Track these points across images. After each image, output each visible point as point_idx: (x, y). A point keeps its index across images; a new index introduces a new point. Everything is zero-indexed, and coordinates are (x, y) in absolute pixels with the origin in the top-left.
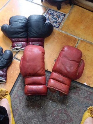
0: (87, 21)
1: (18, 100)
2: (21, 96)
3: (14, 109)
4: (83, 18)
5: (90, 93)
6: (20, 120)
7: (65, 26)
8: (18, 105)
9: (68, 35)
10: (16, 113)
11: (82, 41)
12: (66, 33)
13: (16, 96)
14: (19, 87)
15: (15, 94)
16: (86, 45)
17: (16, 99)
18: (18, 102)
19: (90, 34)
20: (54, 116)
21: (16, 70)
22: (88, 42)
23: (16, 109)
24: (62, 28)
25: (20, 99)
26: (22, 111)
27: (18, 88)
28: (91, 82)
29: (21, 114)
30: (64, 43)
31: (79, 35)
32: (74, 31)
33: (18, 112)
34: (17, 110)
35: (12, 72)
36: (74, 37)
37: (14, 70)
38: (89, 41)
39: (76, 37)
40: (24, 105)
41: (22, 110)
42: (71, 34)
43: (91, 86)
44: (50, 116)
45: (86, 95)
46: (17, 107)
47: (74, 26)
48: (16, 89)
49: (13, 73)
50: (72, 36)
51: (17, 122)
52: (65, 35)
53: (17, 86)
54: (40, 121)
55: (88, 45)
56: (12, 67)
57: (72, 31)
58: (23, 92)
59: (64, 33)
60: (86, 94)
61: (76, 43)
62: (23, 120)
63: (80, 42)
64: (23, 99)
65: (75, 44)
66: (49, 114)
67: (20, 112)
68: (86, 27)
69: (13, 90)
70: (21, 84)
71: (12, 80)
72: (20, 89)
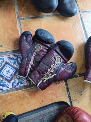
14: (41, 115)
21: (54, 95)
27: (39, 117)
35: (49, 92)
37: (53, 92)
48: (37, 114)
49: (50, 94)
56: (54, 88)
69: (34, 112)
70: (45, 116)
71: (42, 101)
72: (40, 120)
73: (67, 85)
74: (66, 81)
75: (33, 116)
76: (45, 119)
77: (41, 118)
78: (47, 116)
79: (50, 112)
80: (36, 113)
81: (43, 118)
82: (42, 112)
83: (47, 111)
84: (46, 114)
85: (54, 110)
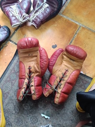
0: (92, 7)
1: (10, 83)
2: (13, 80)
3: (5, 92)
4: (87, 3)
5: (85, 82)
6: (10, 103)
7: (67, 11)
8: (9, 89)
9: (69, 20)
10: (7, 96)
11: (83, 28)
12: (67, 18)
13: (8, 79)
14: (12, 70)
15: (8, 77)
16: (87, 32)
17: (8, 82)
18: (10, 86)
19: (92, 21)
20: (46, 102)
21: (10, 53)
22: (90, 30)
23: (8, 92)
24: (63, 12)
25: (12, 83)
26: (14, 95)
27: (11, 72)
28: (88, 71)
29: (12, 98)
30: (64, 28)
31: (81, 21)
32: (76, 16)
33: (9, 96)
34: (8, 94)
35: (5, 55)
36: (76, 23)
37: (8, 53)
38: (91, 28)
39: (77, 23)
40: (16, 89)
41: (13, 93)
42: (72, 19)
43: (88, 76)
44: (42, 101)
45: (81, 84)
46: (8, 90)
47: (77, 11)
48: (9, 72)
49: (7, 55)
50: (73, 21)
51: (8, 105)
52: (66, 20)
53: (10, 70)
54: (32, 105)
55: (90, 32)
56: (6, 50)
57: (73, 17)
58: (16, 75)
59: (65, 18)
60: (82, 82)
61: (77, 30)
62: (13, 104)
63: (81, 28)
64: (16, 83)
65: (75, 30)
66: (41, 100)
67: (12, 96)
68: (89, 13)
69: (5, 73)
70: (14, 68)
71: (6, 63)
72: (13, 73)
73: (13, 42)
74: (11, 41)
75: (7, 75)
76: (16, 70)
77: (13, 71)
78: (16, 67)
79: (15, 64)
80: (7, 72)
81: (14, 70)
82: (11, 68)
83: (13, 65)
84: (14, 67)
85: (17, 61)
